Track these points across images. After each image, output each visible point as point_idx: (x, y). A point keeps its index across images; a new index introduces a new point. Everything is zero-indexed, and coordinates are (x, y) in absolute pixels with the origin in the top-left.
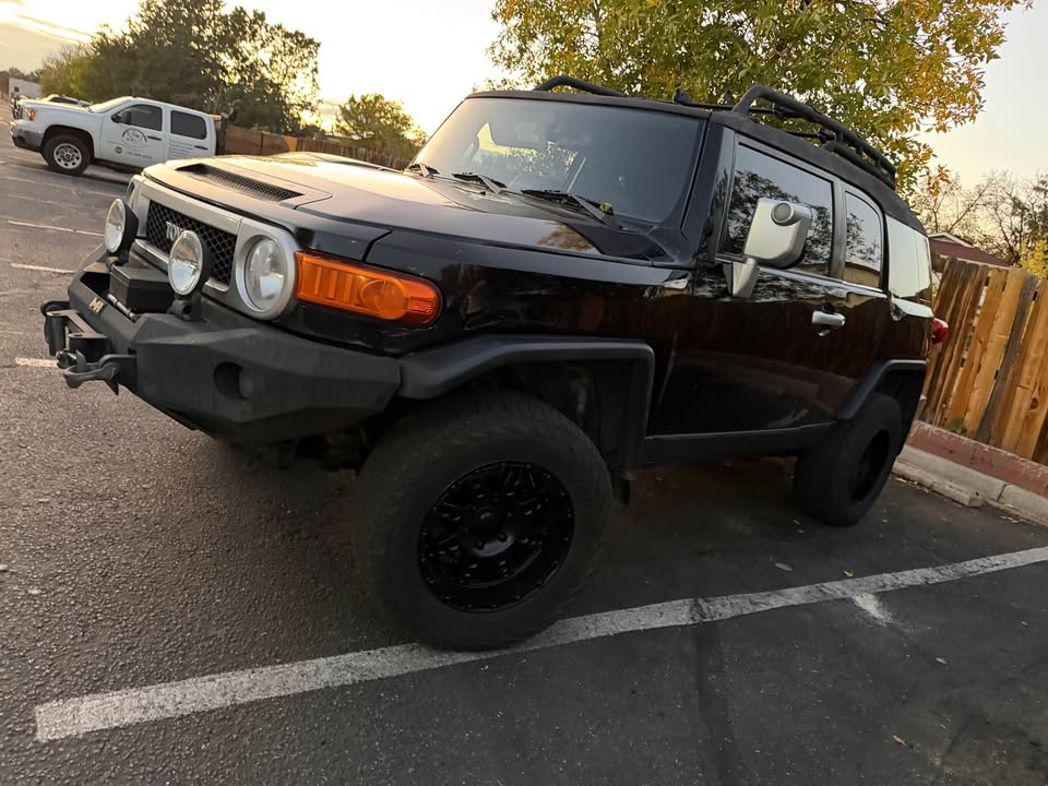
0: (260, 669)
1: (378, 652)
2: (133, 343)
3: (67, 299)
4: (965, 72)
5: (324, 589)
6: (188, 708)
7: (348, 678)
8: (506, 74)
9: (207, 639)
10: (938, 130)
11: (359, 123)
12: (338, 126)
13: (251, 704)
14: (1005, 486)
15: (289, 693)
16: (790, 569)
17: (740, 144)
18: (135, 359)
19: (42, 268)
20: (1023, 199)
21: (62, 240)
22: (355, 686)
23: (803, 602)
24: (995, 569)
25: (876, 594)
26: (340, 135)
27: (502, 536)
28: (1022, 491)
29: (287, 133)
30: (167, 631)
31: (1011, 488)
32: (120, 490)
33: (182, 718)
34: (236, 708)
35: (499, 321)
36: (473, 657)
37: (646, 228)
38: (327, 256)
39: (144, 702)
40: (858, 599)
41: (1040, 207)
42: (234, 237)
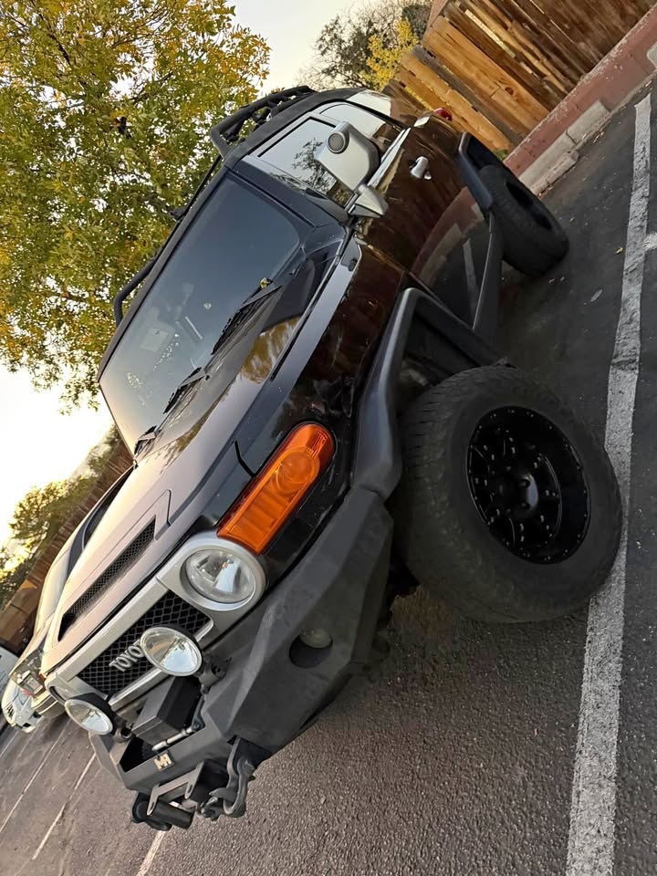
0: (578, 745)
1: (590, 634)
2: (225, 735)
3: (134, 794)
4: (232, 38)
5: (500, 667)
6: (608, 825)
7: (614, 666)
8: (62, 383)
9: (525, 787)
10: (265, 78)
11: (33, 529)
12: (28, 547)
13: (620, 763)
14: (567, 134)
15: (617, 724)
16: (600, 292)
17: (259, 156)
18: (242, 739)
19: (49, 833)
20: (326, 66)
21: (29, 807)
22: (626, 662)
23: (640, 285)
24: (648, 150)
25: (648, 232)
26: (36, 548)
27: (524, 484)
28: (577, 123)
29: (15, 588)
30: (503, 822)
31: (571, 130)
32: (318, 825)
33: (617, 834)
34: (620, 779)
35: (353, 387)
36: (623, 554)
37: (299, 255)
38: (234, 507)
39: (587, 867)
40: (649, 246)
41: (337, 57)
42: (170, 594)
